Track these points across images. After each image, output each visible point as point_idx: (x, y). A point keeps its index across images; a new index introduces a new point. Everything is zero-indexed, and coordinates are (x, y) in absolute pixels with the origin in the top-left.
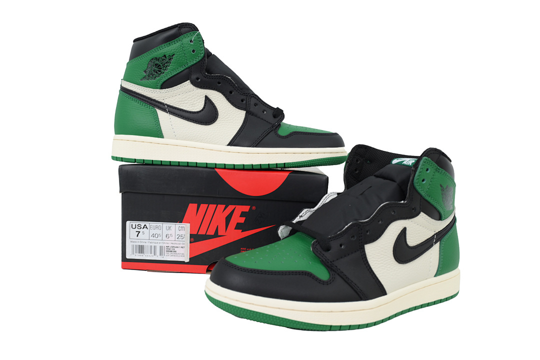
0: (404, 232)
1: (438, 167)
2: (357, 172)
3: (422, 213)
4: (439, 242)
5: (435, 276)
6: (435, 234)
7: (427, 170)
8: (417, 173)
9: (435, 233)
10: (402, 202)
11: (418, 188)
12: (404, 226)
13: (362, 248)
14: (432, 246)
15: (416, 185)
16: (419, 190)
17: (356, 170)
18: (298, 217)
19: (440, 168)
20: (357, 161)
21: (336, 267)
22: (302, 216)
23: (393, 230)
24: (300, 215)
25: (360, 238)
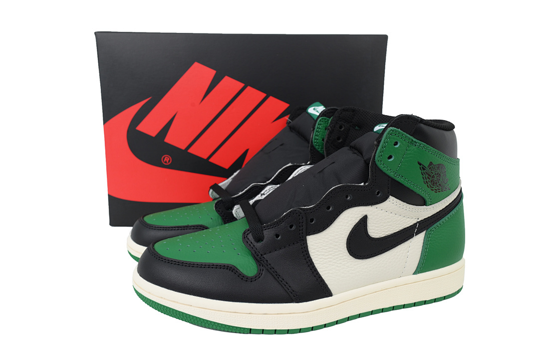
0: (364, 221)
1: (414, 140)
2: (341, 141)
3: (391, 198)
4: (425, 232)
5: (415, 273)
6: (418, 222)
7: (396, 144)
8: (379, 148)
9: (419, 220)
10: (362, 184)
11: (381, 167)
12: (365, 214)
13: (303, 240)
14: (411, 236)
15: (378, 163)
16: (385, 170)
17: (339, 139)
18: (260, 195)
19: (417, 141)
20: (341, 127)
21: (267, 261)
22: (264, 194)
23: (348, 219)
24: (262, 192)
25: (301, 228)
